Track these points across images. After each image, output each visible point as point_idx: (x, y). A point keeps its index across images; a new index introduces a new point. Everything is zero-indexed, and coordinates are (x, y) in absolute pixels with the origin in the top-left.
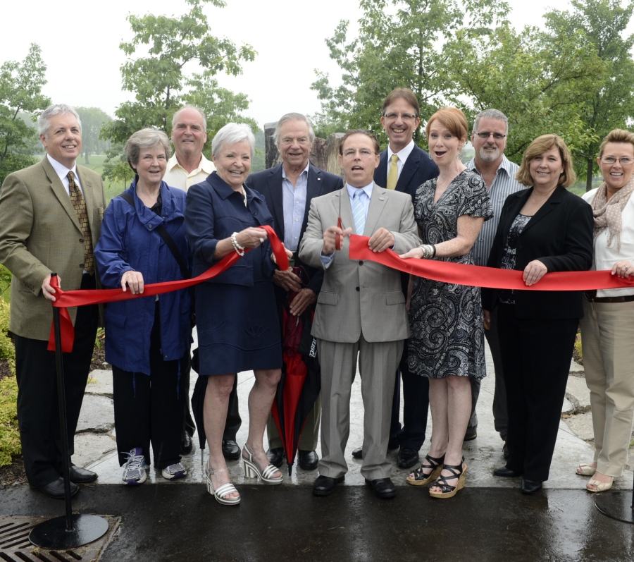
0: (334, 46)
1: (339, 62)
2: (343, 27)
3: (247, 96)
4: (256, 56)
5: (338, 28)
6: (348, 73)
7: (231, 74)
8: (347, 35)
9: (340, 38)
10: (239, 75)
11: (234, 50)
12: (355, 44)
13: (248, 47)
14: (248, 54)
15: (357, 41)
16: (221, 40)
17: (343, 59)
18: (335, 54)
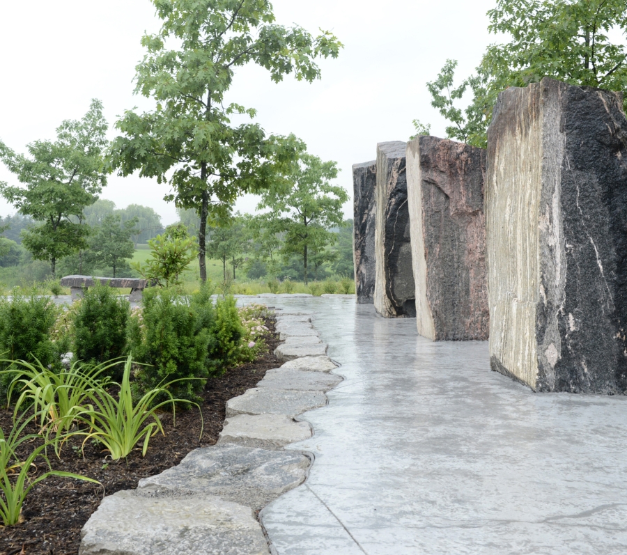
0: (437, 92)
1: (443, 112)
2: (449, 70)
3: (336, 163)
4: (340, 50)
5: (443, 70)
6: (454, 124)
7: (304, 79)
8: (454, 78)
9: (446, 80)
10: (316, 81)
11: (308, 42)
12: (464, 87)
13: (328, 37)
14: (329, 47)
15: (466, 83)
16: (289, 29)
17: (448, 108)
18: (439, 102)
